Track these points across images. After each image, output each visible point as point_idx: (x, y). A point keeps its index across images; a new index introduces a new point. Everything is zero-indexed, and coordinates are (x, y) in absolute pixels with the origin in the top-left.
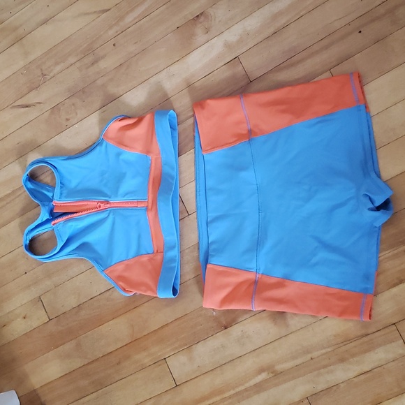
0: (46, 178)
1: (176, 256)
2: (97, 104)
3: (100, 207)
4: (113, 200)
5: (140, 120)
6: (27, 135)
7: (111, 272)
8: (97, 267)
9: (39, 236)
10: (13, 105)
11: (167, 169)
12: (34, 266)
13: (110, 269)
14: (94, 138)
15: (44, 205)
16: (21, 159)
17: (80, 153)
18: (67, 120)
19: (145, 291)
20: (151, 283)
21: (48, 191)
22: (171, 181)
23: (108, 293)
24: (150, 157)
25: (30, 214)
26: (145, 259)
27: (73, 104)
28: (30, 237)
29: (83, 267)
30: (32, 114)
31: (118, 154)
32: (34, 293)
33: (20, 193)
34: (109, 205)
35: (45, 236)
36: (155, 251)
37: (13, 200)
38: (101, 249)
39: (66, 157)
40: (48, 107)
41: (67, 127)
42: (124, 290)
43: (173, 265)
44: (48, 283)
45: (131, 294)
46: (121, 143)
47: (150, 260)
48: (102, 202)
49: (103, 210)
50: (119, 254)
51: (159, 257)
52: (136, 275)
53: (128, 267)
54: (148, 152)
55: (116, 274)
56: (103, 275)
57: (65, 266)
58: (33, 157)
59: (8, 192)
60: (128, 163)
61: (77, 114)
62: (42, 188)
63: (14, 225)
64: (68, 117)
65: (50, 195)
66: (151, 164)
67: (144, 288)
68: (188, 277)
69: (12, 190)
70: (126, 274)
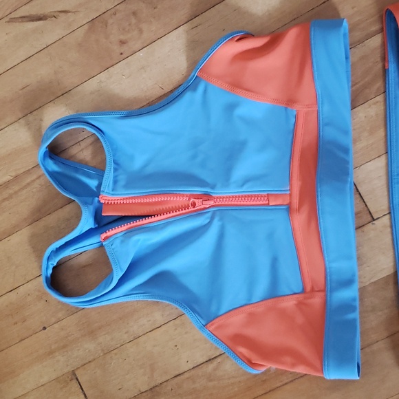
0: (83, 153)
1: (354, 300)
2: (183, 13)
3: (194, 205)
4: (218, 192)
5: (275, 39)
6: (41, 72)
7: (219, 327)
8: (189, 317)
9: (70, 258)
10: (12, 16)
11: (329, 133)
12: (60, 315)
13: (217, 322)
14: (177, 77)
15: (86, 204)
16: (30, 117)
17: (150, 104)
18: (122, 43)
19: (293, 365)
20: (306, 351)
21: (89, 176)
22: (342, 155)
23: (211, 366)
24: (293, 111)
25: (51, 220)
26: (290, 303)
27: (134, 13)
28: (54, 262)
29: (158, 317)
30: (52, 32)
31: (231, 107)
32: (60, 365)
33: (29, 180)
34: (212, 203)
35: (83, 260)
36: (308, 288)
37: (16, 193)
38: (195, 284)
39: (125, 113)
40: (83, 18)
41: (123, 57)
42: (251, 363)
43: (351, 316)
44: (89, 347)
45: (263, 369)
46: (236, 85)
47: (300, 304)
48: (198, 197)
49: (201, 212)
50: (234, 293)
51: (317, 300)
52: (269, 332)
53: (252, 318)
54: (290, 102)
55: (231, 331)
56: (204, 334)
57: (124, 314)
58: (55, 113)
59: (7, 178)
60: (249, 122)
61: (141, 31)
62: (77, 170)
63: (20, 239)
64: (123, 37)
65: (93, 183)
66: (295, 125)
67: (288, 359)
68: (374, 337)
69: (14, 174)
70: (250, 332)
